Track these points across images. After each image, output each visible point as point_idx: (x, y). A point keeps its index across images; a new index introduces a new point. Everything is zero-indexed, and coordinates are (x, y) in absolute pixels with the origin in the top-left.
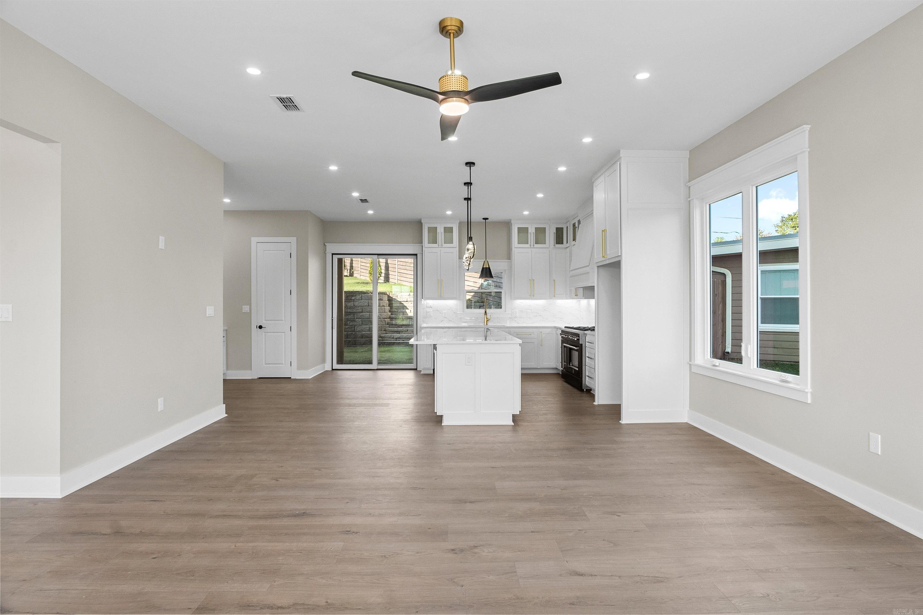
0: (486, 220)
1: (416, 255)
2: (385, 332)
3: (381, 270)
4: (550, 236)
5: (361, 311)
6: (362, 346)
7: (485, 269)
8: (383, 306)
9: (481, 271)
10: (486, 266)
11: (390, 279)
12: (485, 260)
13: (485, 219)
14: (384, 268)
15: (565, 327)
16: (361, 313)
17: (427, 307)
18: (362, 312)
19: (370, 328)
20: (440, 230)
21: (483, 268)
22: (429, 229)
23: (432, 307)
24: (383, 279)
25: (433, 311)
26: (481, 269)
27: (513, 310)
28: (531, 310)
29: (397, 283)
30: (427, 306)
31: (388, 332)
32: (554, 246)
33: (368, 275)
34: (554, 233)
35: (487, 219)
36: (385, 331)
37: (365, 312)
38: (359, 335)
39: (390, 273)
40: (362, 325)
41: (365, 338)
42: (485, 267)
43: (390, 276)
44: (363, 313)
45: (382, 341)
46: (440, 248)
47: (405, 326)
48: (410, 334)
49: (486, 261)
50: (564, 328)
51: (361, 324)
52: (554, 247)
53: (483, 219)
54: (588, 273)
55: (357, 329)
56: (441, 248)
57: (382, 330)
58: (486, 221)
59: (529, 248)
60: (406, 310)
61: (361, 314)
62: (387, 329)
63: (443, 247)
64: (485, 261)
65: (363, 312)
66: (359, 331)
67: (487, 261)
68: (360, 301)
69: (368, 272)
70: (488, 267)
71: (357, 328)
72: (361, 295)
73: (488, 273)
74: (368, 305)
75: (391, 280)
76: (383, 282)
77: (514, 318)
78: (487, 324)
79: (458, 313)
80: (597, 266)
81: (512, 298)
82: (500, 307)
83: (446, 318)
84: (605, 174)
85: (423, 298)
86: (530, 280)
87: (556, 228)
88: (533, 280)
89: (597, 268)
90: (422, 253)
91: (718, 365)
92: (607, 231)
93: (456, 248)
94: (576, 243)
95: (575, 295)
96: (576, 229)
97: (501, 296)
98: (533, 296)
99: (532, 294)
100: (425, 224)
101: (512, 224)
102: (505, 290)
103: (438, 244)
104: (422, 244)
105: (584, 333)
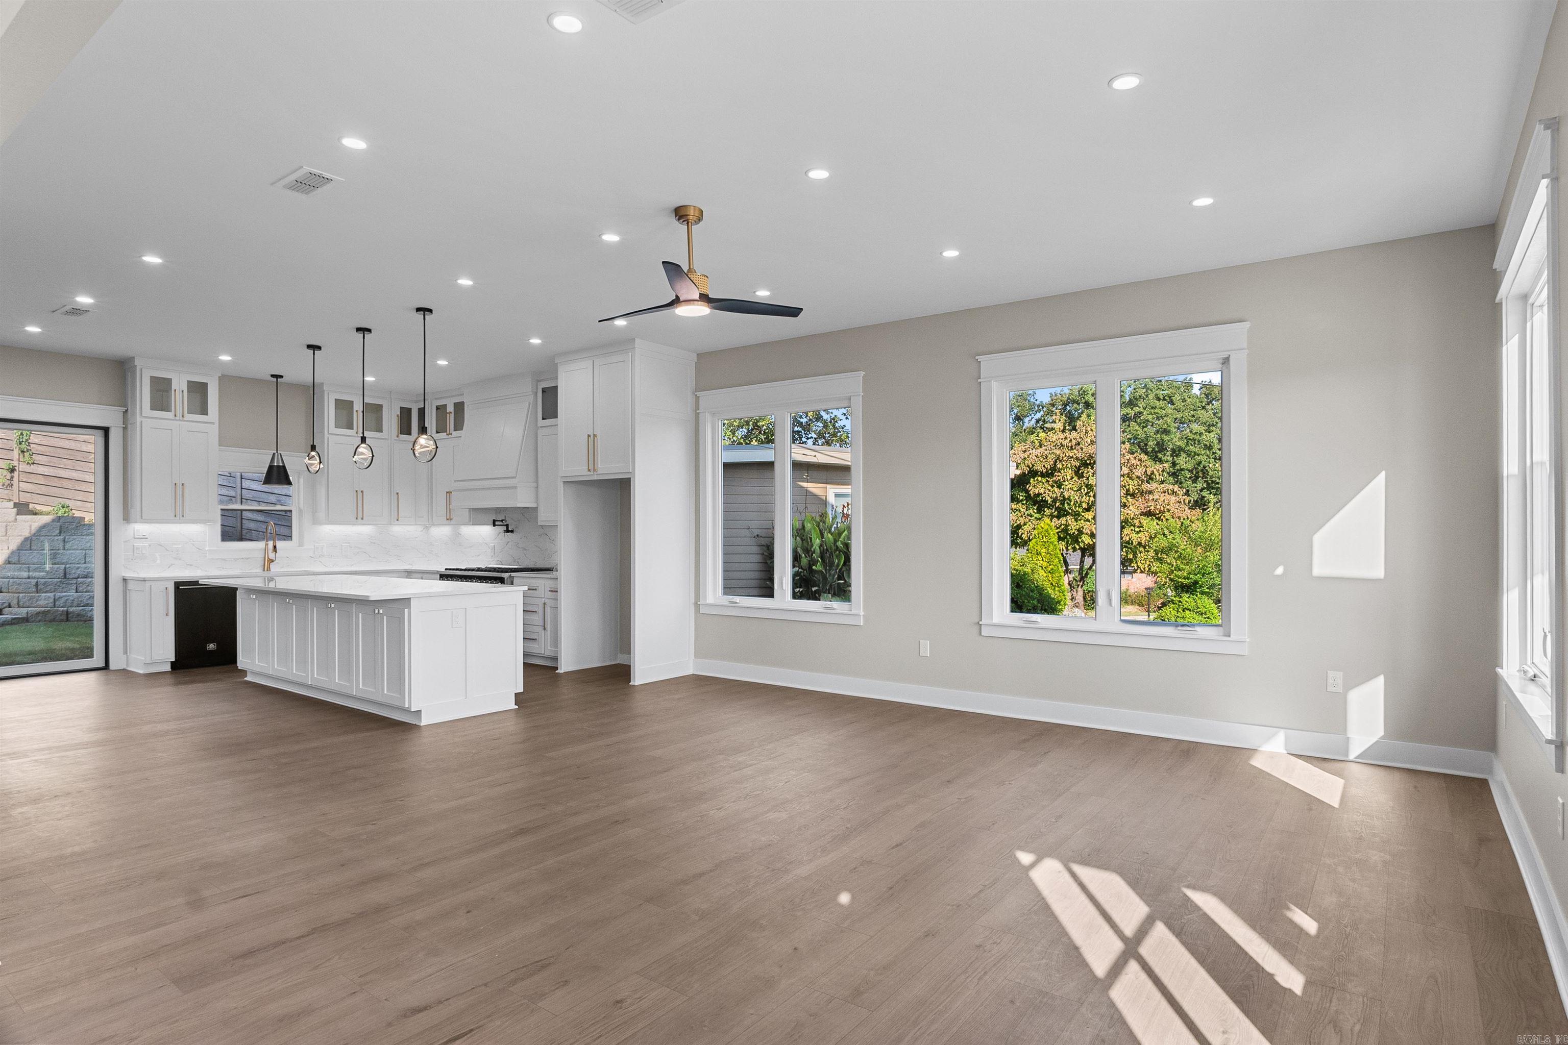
0: (279, 379)
1: (106, 431)
4: (390, 420)
7: (275, 469)
9: (266, 472)
10: (278, 461)
12: (276, 452)
13: (277, 377)
15: (446, 569)
17: (134, 538)
20: (179, 385)
21: (271, 468)
22: (155, 381)
23: (147, 538)
25: (150, 546)
26: (267, 467)
27: (317, 543)
28: (349, 543)
30: (136, 537)
32: (398, 436)
34: (398, 416)
35: (281, 377)
42: (275, 464)
46: (177, 422)
49: (277, 455)
50: (444, 571)
52: (397, 439)
53: (272, 376)
54: (515, 487)
56: (180, 420)
58: (277, 380)
59: (354, 436)
63: (185, 419)
64: (274, 454)
67: (280, 454)
70: (281, 465)
73: (283, 477)
77: (320, 557)
78: (269, 569)
79: (207, 549)
80: (564, 482)
81: (316, 522)
82: (289, 537)
83: (180, 559)
84: (593, 361)
85: (127, 518)
86: (356, 491)
87: (401, 407)
88: (362, 492)
89: (562, 484)
90: (123, 427)
91: (738, 601)
92: (599, 437)
93: (214, 424)
94: (447, 437)
95: (447, 519)
96: (448, 415)
97: (291, 517)
98: (362, 519)
99: (360, 516)
100: (141, 369)
101: (323, 391)
102: (299, 508)
103: (173, 412)
104: (122, 408)
105: (510, 576)
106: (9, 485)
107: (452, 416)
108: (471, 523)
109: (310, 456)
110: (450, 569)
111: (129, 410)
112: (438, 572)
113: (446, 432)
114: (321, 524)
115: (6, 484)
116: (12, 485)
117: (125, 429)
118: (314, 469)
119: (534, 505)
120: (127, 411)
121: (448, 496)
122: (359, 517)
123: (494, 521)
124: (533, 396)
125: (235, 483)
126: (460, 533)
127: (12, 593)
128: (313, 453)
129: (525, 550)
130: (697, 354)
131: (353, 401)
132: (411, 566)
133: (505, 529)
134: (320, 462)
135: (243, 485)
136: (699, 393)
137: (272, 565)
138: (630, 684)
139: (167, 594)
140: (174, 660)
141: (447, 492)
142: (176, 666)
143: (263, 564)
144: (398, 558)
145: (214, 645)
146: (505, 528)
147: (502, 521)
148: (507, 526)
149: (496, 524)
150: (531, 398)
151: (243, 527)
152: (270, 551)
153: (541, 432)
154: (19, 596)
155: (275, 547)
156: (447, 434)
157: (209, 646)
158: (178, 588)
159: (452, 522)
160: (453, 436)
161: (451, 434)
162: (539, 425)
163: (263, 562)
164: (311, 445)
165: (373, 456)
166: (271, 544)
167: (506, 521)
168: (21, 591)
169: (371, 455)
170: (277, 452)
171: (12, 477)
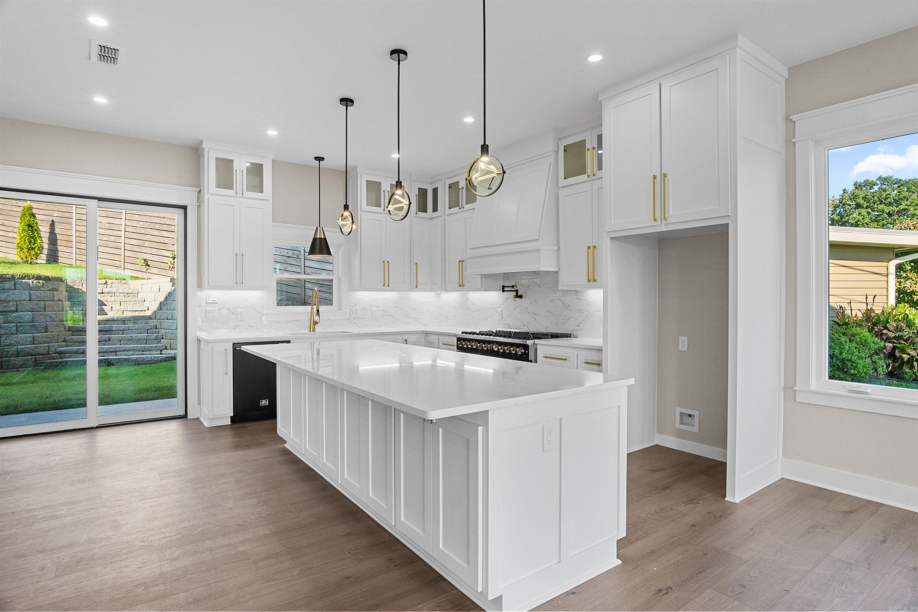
0: (321, 161)
1: (185, 209)
2: (65, 343)
3: (41, 243)
5: (13, 309)
6: (18, 371)
7: (318, 241)
8: (59, 300)
9: (311, 245)
10: (320, 234)
11: (59, 258)
12: (318, 226)
13: (319, 159)
14: (47, 241)
15: (463, 333)
16: (14, 312)
18: (17, 311)
19: (33, 338)
20: (240, 166)
21: (315, 239)
22: (219, 162)
23: (217, 303)
24: (45, 259)
25: (219, 310)
26: (312, 240)
27: (352, 307)
28: (378, 307)
29: (74, 264)
30: (208, 302)
31: (69, 343)
32: (416, 214)
33: (16, 251)
34: (416, 195)
35: (323, 159)
36: (64, 341)
37: (23, 310)
38: (11, 352)
39: (59, 249)
40: (17, 334)
41: (23, 356)
42: (318, 237)
43: (60, 254)
44: (18, 313)
45: (60, 359)
46: (238, 199)
47: (103, 332)
48: (115, 344)
49: (320, 228)
50: (461, 334)
51: (15, 332)
53: (316, 158)
54: (538, 250)
55: (6, 341)
56: (240, 197)
57: (60, 340)
58: (319, 162)
59: (381, 213)
60: (103, 306)
61: (15, 314)
62: (68, 338)
63: (244, 196)
64: (317, 228)
65: (20, 310)
66: (11, 345)
67: (322, 228)
68: (12, 292)
69: (15, 246)
70: (323, 237)
71: (5, 339)
72: (13, 282)
73: (324, 248)
74: (29, 298)
75: (61, 260)
76: (44, 262)
77: (354, 319)
78: (314, 330)
79: (265, 313)
80: (611, 238)
81: (352, 289)
82: (330, 302)
83: (244, 321)
84: (660, 85)
85: (200, 286)
86: (384, 262)
87: (419, 188)
88: (388, 262)
89: (609, 240)
90: (198, 206)
91: (869, 391)
92: (670, 177)
93: (269, 201)
94: (460, 210)
95: (460, 286)
96: (460, 191)
97: (332, 286)
98: (388, 286)
99: (387, 283)
100: (208, 151)
101: (357, 174)
102: (339, 277)
103: (234, 191)
104: (196, 188)
105: (534, 343)
106: (172, 267)
107: (464, 190)
108: (483, 289)
109: (344, 216)
110: (467, 333)
111: (202, 190)
112: (455, 335)
113: (459, 206)
114: (355, 290)
115: (171, 267)
116: (174, 267)
117: (199, 206)
118: (346, 230)
119: (555, 269)
120: (200, 191)
121: (461, 265)
122: (386, 285)
123: (503, 287)
124: (553, 156)
125: (300, 262)
126: (468, 298)
127: (167, 339)
128: (346, 213)
129: (535, 314)
130: (789, 69)
131: (381, 182)
132: (425, 327)
133: (515, 295)
134: (353, 222)
135: (306, 264)
136: (796, 116)
137: (317, 327)
138: (726, 499)
139: (226, 354)
140: (233, 415)
141: (460, 261)
142: (234, 420)
143: (309, 326)
144: (416, 320)
145: (266, 401)
146: (514, 293)
147: (513, 287)
148: (517, 291)
149: (505, 290)
150: (552, 158)
151: (306, 295)
152: (315, 314)
153: (562, 192)
154: (171, 342)
155: (318, 311)
156: (460, 208)
157: (262, 402)
158: (235, 349)
159: (464, 288)
160: (465, 209)
161: (463, 208)
162: (560, 185)
163: (310, 324)
164: (344, 205)
165: (410, 203)
166: (315, 307)
167: (517, 287)
168: (172, 338)
169: (408, 203)
170: (320, 226)
171: (174, 262)
